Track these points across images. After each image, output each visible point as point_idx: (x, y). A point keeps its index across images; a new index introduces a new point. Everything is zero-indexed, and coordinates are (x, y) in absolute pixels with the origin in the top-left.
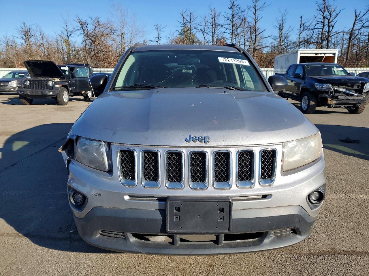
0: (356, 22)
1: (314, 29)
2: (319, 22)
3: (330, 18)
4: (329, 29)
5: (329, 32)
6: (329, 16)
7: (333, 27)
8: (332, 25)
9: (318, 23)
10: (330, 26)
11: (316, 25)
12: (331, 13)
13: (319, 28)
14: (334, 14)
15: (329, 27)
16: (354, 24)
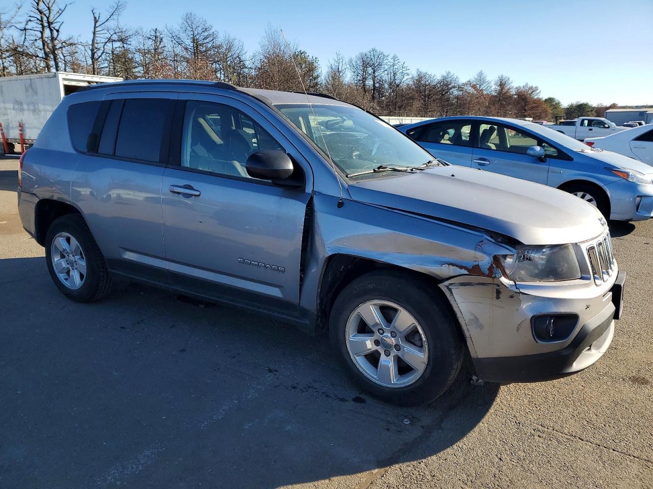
0: (97, 29)
1: (25, 29)
2: (32, 19)
3: (50, 14)
4: (52, 34)
5: (53, 39)
6: (48, 11)
7: (58, 31)
8: (57, 28)
9: (30, 20)
10: (53, 29)
11: (28, 23)
12: (50, 5)
13: (34, 29)
14: (55, 9)
15: (51, 30)
16: (94, 33)
